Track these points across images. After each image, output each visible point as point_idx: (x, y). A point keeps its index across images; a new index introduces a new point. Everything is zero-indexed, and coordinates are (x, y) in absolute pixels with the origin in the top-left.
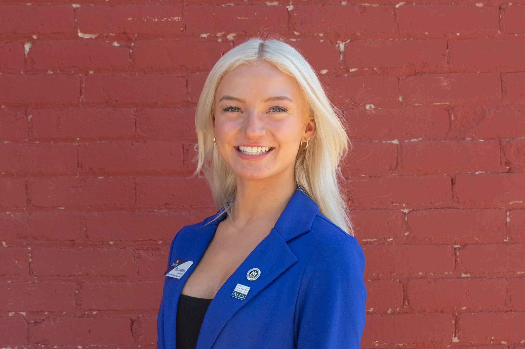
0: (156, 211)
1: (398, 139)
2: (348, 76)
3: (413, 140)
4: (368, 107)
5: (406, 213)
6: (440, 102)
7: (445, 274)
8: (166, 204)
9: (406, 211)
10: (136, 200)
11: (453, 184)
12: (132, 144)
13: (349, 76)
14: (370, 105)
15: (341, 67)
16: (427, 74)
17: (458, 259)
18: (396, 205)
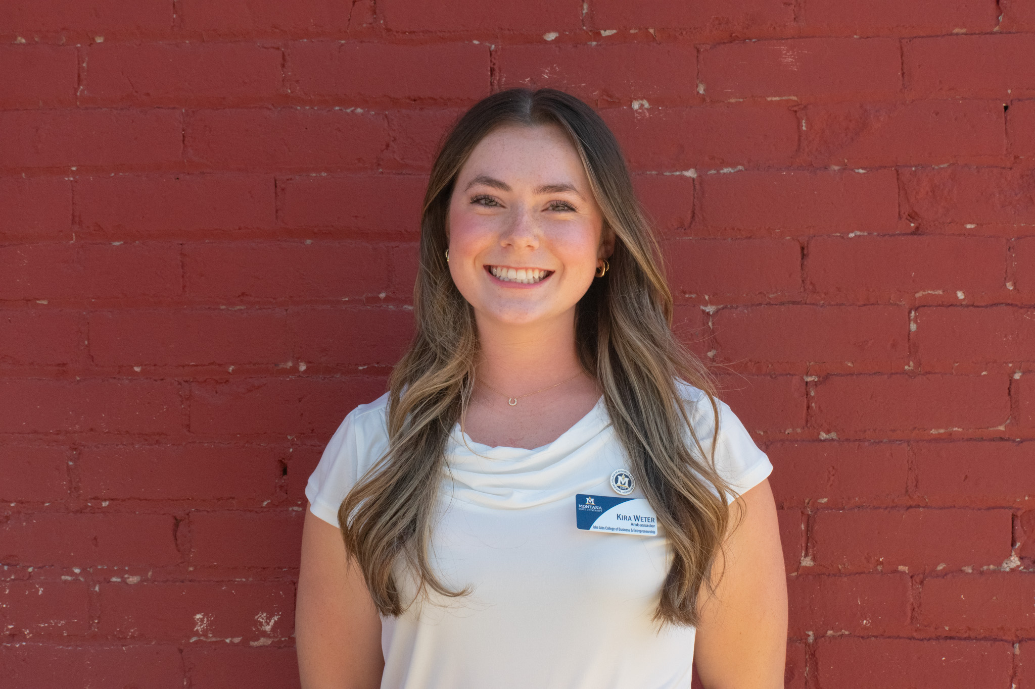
0: (223, 307)
1: (695, 167)
2: (597, 45)
3: (725, 170)
4: (636, 105)
5: (711, 313)
6: (780, 96)
7: (787, 433)
8: (243, 294)
9: (710, 309)
10: (184, 287)
11: (804, 256)
12: (178, 178)
13: (600, 45)
14: (641, 102)
15: (585, 28)
16: (754, 40)
17: (813, 404)
18: (691, 298)
